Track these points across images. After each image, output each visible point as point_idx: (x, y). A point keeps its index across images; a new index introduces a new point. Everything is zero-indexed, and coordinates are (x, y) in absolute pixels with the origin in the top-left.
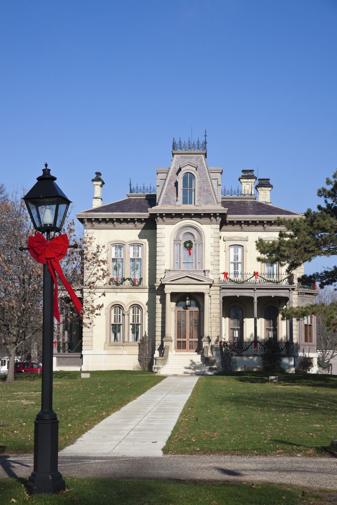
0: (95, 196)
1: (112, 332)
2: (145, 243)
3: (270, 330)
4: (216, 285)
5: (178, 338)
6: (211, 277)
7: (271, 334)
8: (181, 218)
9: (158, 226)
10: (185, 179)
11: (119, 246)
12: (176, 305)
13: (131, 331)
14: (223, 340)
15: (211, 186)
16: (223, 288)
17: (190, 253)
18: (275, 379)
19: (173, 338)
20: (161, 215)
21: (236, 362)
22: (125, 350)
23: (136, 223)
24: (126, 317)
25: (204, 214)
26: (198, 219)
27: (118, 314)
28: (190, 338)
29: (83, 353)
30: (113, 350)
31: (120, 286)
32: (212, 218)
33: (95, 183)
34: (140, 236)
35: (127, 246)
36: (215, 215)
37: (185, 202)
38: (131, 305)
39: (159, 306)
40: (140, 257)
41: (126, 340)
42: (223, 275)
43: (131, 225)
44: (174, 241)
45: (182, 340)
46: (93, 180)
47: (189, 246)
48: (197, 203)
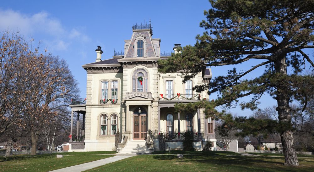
0: (97, 58)
1: (101, 130)
2: (119, 80)
3: (189, 126)
4: (155, 101)
5: (135, 132)
6: (153, 96)
7: (189, 129)
8: (136, 65)
9: (124, 69)
10: (138, 43)
11: (105, 82)
12: (134, 113)
13: (111, 129)
14: (161, 133)
15: (153, 47)
16: (160, 103)
17: (142, 84)
18: (180, 156)
19: (132, 132)
20: (125, 63)
21: (168, 145)
22: (108, 140)
23: (114, 69)
24: (109, 121)
25: (148, 61)
26: (146, 65)
27: (105, 120)
28: (142, 132)
29: (85, 141)
30: (101, 140)
31: (106, 104)
32: (153, 64)
33: (97, 51)
34: (117, 76)
35: (110, 82)
36: (155, 62)
37: (139, 56)
38: (111, 114)
39: (124, 114)
40: (117, 88)
41: (109, 134)
42: (160, 96)
43: (112, 71)
44: (133, 77)
45: (137, 133)
46: (96, 50)
47: (140, 80)
48: (145, 56)
